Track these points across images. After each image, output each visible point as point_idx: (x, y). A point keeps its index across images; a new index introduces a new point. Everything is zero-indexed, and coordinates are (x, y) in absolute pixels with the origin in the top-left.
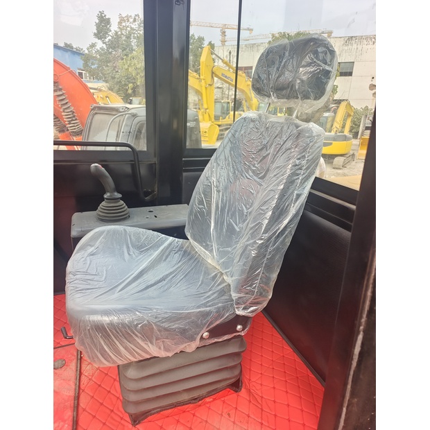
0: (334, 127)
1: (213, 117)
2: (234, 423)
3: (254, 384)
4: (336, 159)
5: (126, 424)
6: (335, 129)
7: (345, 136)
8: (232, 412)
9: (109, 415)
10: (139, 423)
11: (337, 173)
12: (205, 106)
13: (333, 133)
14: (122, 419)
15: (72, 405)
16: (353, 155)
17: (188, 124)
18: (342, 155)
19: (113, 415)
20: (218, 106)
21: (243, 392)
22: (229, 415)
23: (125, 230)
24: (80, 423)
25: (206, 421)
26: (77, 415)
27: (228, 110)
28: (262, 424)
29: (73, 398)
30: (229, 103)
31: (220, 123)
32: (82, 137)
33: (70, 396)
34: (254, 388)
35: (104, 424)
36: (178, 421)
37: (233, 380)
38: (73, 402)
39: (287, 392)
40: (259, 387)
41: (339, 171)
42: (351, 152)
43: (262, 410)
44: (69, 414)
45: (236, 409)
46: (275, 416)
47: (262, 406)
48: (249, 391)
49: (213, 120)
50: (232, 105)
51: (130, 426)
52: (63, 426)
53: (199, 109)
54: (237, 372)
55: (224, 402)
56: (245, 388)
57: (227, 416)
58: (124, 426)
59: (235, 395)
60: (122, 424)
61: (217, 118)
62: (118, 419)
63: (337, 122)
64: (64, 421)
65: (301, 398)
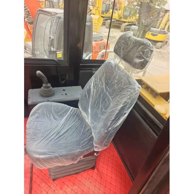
0: (161, 26)
1: (101, 12)
2: (91, 182)
3: (100, 167)
4: (158, 43)
5: (50, 180)
6: (161, 27)
7: (165, 32)
8: (90, 178)
9: (44, 176)
10: (55, 180)
11: (157, 51)
12: (97, 6)
13: (159, 29)
14: (49, 178)
15: (30, 171)
16: (167, 42)
17: (87, 24)
18: (161, 42)
19: (45, 176)
20: (104, 5)
21: (95, 170)
22: (89, 179)
23: (52, 104)
24: (33, 179)
25: (80, 181)
26: (32, 175)
27: (109, 9)
28: (101, 183)
29: (30, 168)
30: (110, 4)
31: (104, 16)
32: (33, 25)
33: (29, 167)
34: (100, 169)
35: (42, 180)
36: (70, 180)
37: (92, 167)
38: (30, 170)
39: (112, 172)
40: (102, 168)
41: (158, 50)
42: (166, 41)
43: (102, 178)
44: (29, 175)
45: (92, 176)
46: (106, 181)
47: (102, 176)
48: (98, 170)
49: (101, 14)
50: (111, 6)
51: (52, 181)
52: (27, 180)
53: (94, 6)
54: (94, 164)
55: (88, 173)
56: (97, 169)
57: (88, 179)
58: (49, 181)
59: (92, 171)
60: (49, 180)
61: (103, 13)
62: (47, 178)
63: (163, 24)
64: (27, 178)
65: (117, 175)
